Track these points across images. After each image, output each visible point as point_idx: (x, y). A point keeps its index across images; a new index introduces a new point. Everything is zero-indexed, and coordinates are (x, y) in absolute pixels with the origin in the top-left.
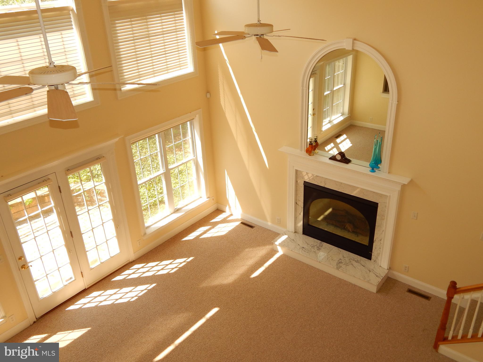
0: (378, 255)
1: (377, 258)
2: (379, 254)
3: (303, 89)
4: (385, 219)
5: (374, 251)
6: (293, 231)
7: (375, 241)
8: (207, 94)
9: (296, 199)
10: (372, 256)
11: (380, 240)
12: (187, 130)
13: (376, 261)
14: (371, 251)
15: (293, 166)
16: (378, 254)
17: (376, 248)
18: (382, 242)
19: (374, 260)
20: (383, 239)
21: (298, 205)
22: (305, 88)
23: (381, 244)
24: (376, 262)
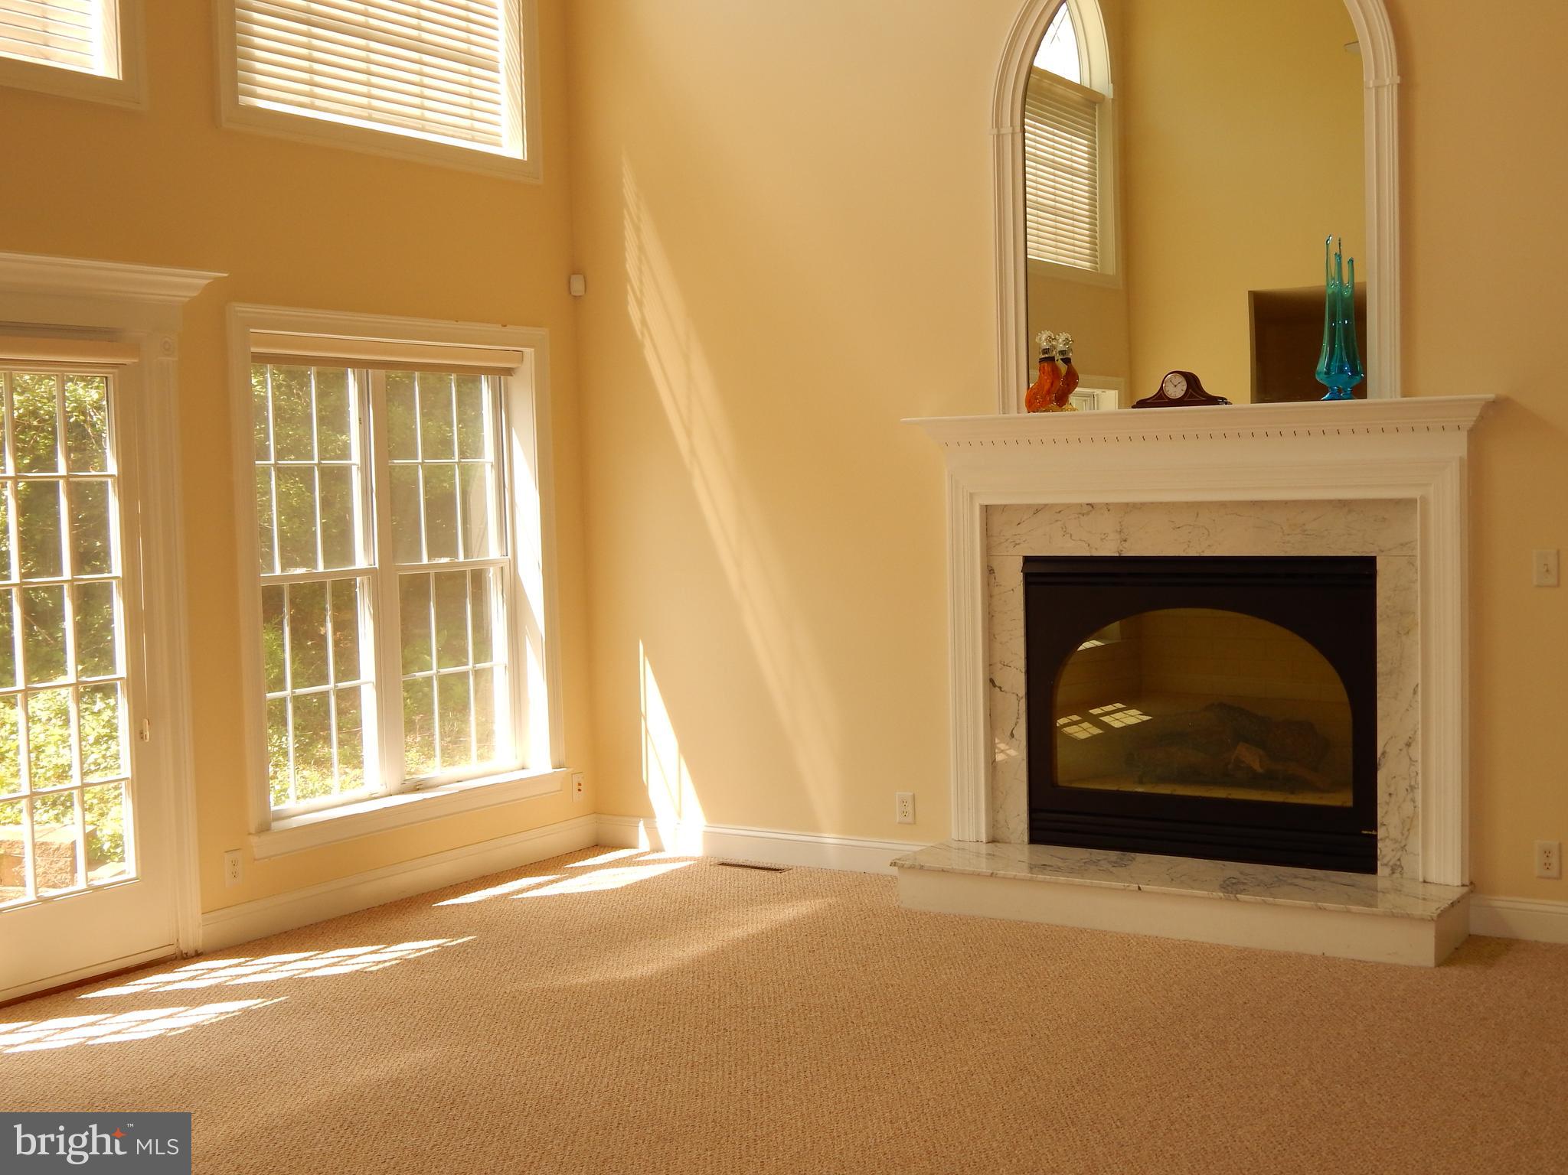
0: (1409, 830)
1: (1403, 848)
2: (1412, 819)
3: (998, 136)
4: (1417, 625)
5: (1386, 813)
6: (984, 838)
7: (1382, 763)
8: (573, 277)
9: (990, 665)
10: (1380, 845)
11: (1408, 745)
12: (480, 429)
13: (1402, 868)
14: (1372, 823)
15: (971, 495)
16: (1408, 825)
17: (1390, 794)
18: (1417, 752)
19: (1391, 863)
20: (1419, 732)
21: (1000, 688)
22: (1007, 129)
23: (1412, 761)
24: (1401, 873)
